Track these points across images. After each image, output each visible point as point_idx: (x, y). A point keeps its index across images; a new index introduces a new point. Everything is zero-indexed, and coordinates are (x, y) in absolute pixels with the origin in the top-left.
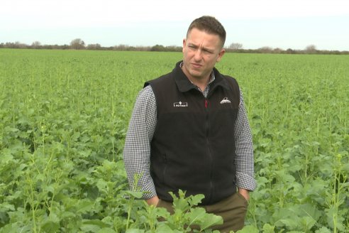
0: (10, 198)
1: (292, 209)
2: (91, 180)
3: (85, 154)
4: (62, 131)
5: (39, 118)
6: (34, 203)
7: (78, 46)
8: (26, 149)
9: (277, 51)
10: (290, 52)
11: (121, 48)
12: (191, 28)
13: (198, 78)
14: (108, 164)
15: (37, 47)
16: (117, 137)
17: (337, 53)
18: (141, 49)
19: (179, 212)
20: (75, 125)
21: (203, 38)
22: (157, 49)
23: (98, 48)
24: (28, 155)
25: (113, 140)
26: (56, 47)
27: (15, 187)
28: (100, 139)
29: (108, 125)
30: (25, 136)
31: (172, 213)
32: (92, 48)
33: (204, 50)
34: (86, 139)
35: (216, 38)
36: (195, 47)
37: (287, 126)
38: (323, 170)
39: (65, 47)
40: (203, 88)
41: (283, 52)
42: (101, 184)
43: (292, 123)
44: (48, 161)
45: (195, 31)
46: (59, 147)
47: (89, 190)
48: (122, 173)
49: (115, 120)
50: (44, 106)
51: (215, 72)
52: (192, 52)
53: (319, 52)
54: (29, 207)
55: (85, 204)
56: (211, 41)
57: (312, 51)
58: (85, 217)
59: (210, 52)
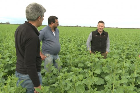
0: (67, 51)
1: (115, 55)
2: (80, 48)
3: (79, 44)
4: (75, 40)
5: (71, 38)
6: (71, 52)
7: (77, 26)
8: (69, 43)
9: (111, 28)
10: (113, 28)
11: (84, 27)
12: (98, 23)
13: (100, 31)
14: (83, 46)
15: (71, 26)
16: (84, 41)
17: (121, 28)
18: (88, 27)
19: (96, 55)
20: (77, 39)
21: (101, 24)
22: (90, 27)
23: (81, 27)
24: (69, 44)
25: (83, 42)
26: (74, 27)
27: (68, 49)
28: (81, 42)
29: (83, 39)
30: (69, 41)
31: (95, 55)
32: (80, 27)
33: (102, 26)
34: (79, 42)
35: (103, 24)
36: (100, 26)
37: (113, 40)
38: (120, 48)
39: (75, 27)
40: (101, 34)
41: (112, 28)
42: (82, 49)
43: (114, 40)
44: (73, 45)
45: (99, 24)
46: (75, 43)
47: (80, 50)
48: (85, 47)
49: (84, 39)
50: (72, 36)
51: (103, 31)
52: (99, 27)
53: (118, 28)
54: (70, 52)
55: (80, 52)
56: (103, 25)
57: (117, 28)
58: (79, 54)
59: (103, 26)
